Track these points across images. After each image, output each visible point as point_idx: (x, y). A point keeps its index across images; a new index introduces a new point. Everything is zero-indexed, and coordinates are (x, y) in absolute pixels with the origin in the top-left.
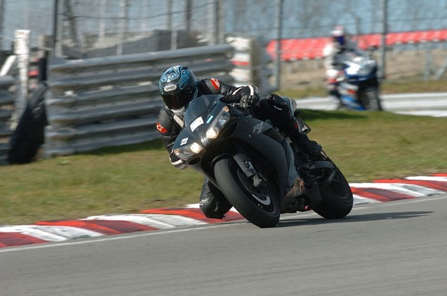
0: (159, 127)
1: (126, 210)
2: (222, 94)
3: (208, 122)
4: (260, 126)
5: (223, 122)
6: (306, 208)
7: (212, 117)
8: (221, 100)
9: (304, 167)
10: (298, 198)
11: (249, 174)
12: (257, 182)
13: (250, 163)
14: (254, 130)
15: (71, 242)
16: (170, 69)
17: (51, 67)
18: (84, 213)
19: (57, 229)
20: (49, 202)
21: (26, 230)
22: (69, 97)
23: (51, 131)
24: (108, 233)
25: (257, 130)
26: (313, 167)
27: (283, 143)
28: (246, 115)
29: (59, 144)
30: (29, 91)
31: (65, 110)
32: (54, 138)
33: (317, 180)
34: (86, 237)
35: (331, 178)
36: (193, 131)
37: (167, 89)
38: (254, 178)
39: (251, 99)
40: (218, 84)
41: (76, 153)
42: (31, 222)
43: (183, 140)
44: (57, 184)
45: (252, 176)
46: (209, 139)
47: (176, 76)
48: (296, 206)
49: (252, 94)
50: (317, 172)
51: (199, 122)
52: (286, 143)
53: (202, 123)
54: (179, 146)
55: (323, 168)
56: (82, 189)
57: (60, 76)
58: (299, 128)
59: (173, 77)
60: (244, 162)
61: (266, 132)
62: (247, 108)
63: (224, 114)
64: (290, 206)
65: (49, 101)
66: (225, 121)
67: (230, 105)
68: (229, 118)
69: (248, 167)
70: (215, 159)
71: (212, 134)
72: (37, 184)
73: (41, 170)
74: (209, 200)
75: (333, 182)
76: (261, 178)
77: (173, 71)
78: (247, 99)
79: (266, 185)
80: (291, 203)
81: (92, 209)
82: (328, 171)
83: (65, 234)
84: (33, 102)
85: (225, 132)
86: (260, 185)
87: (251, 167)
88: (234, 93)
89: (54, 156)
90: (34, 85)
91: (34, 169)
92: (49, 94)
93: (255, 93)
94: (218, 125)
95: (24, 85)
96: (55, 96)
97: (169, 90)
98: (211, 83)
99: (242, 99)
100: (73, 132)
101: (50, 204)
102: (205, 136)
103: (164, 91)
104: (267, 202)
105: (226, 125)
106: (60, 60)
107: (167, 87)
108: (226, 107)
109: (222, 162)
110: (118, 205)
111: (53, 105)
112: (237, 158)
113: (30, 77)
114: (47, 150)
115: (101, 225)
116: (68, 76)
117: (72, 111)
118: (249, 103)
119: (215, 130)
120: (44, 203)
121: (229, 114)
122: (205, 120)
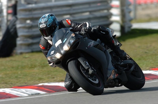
0: (41, 46)
1: (58, 80)
2: (72, 27)
3: (64, 42)
4: (92, 43)
5: (72, 41)
6: (120, 85)
7: (66, 39)
8: (71, 30)
9: (117, 64)
10: (114, 79)
11: (86, 68)
12: (91, 71)
13: (87, 62)
14: (89, 45)
15: (30, 97)
16: (44, 16)
17: (19, 8)
18: (37, 82)
19: (23, 90)
20: (19, 77)
21: (8, 91)
22: (28, 24)
23: (20, 41)
24: (49, 92)
25: (90, 45)
26: (122, 63)
27: (105, 52)
28: (84, 38)
29: (23, 47)
30: (8, 21)
31: (26, 30)
32: (21, 45)
33: (125, 70)
34: (39, 94)
35: (132, 68)
36: (56, 47)
37: (41, 26)
38: (89, 70)
39: (87, 29)
40: (70, 22)
41: (32, 52)
42: (10, 87)
43: (52, 52)
44: (23, 68)
45: (88, 69)
46: (65, 51)
47: (46, 19)
48: (113, 84)
49: (88, 26)
50: (124, 66)
51: (59, 42)
52: (107, 51)
53: (61, 42)
54: (50, 55)
55: (128, 64)
56: (36, 70)
57: (23, 13)
58: (115, 43)
59: (44, 20)
60: (84, 61)
61: (96, 46)
62: (85, 34)
63: (72, 37)
64: (110, 84)
65: (18, 26)
66: (73, 41)
67: (76, 33)
68: (75, 40)
69: (86, 64)
70: (68, 61)
71: (66, 48)
72: (13, 67)
73: (15, 61)
74: (69, 82)
75: (133, 71)
76: (93, 70)
77: (45, 17)
78: (85, 29)
79: (96, 73)
80: (111, 83)
81: (41, 80)
82: (130, 65)
83: (28, 92)
84: (10, 27)
85: (73, 47)
86: (92, 73)
87: (88, 64)
88: (79, 27)
89: (21, 53)
90: (10, 17)
91: (11, 60)
92: (18, 22)
93: (89, 26)
94: (69, 43)
95: (5, 18)
96: (21, 23)
97: (42, 27)
98: (66, 22)
99: (82, 29)
100: (30, 41)
101: (20, 78)
102: (63, 49)
103: (40, 27)
104: (97, 82)
105: (74, 43)
106: (23, 5)
107: (41, 25)
108: (73, 34)
109: (72, 62)
110: (54, 78)
111: (20, 28)
112: (80, 60)
113: (8, 14)
114: (18, 50)
115: (45, 88)
116: (27, 13)
117: (30, 30)
118: (86, 31)
119: (68, 46)
120: (16, 77)
121: (75, 37)
122: (62, 41)
